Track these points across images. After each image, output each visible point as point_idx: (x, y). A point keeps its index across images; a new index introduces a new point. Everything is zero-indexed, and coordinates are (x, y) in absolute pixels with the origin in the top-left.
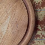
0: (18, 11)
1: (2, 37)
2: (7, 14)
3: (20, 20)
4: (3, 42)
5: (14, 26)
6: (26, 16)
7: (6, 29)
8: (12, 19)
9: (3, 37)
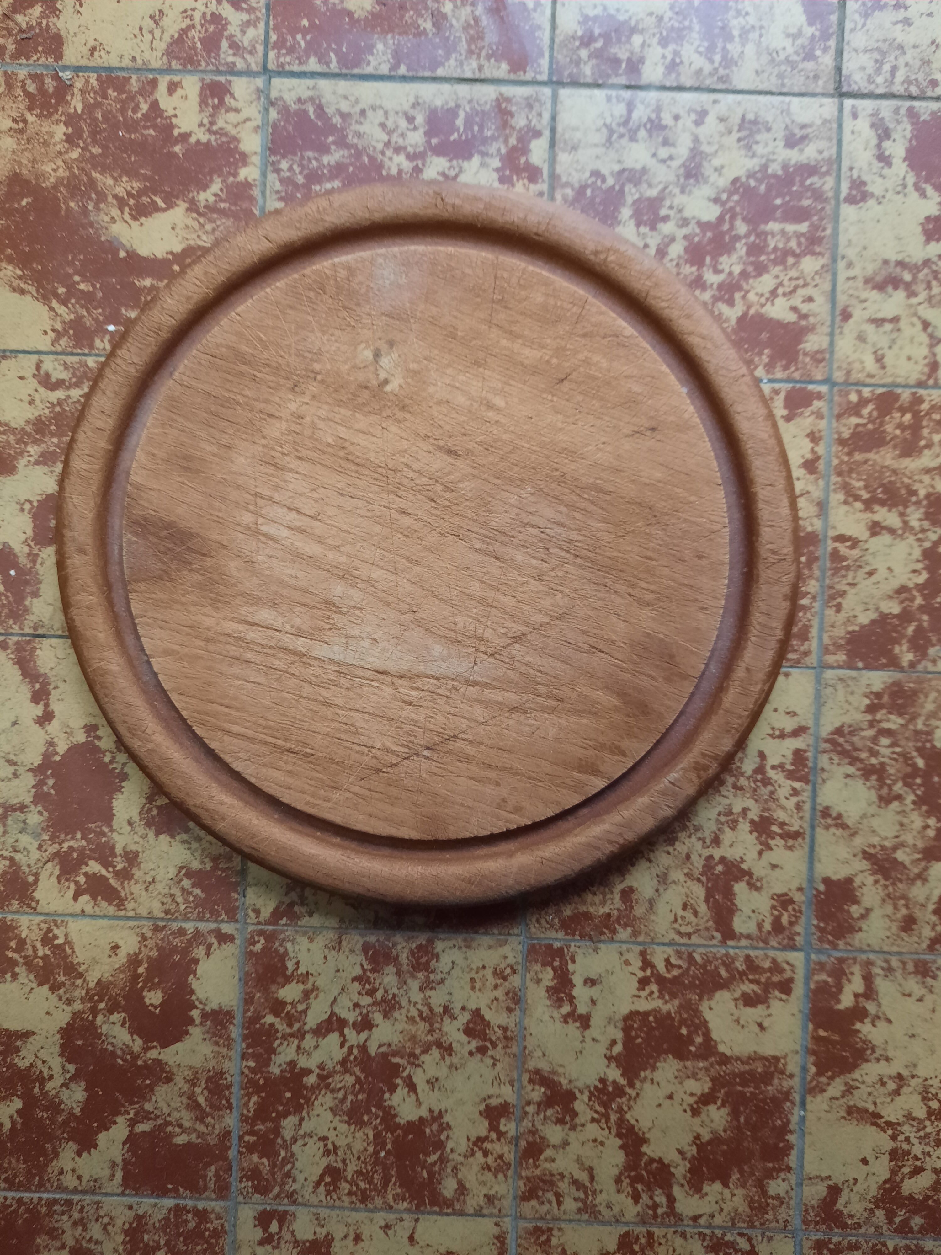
0: (552, 732)
1: (300, 644)
2: (504, 641)
3: (474, 769)
4: (258, 659)
5: (415, 723)
6: (517, 810)
7: (375, 660)
8: (472, 691)
9: (295, 653)
